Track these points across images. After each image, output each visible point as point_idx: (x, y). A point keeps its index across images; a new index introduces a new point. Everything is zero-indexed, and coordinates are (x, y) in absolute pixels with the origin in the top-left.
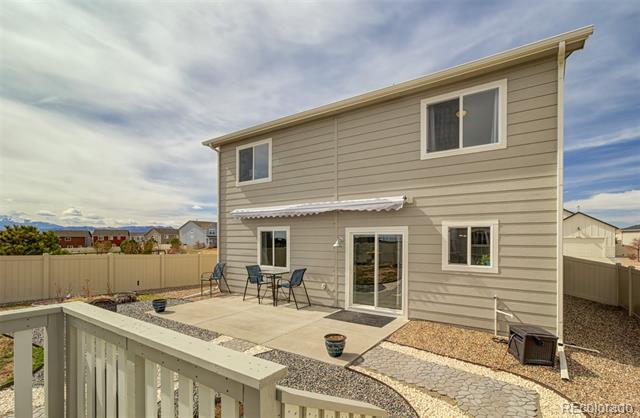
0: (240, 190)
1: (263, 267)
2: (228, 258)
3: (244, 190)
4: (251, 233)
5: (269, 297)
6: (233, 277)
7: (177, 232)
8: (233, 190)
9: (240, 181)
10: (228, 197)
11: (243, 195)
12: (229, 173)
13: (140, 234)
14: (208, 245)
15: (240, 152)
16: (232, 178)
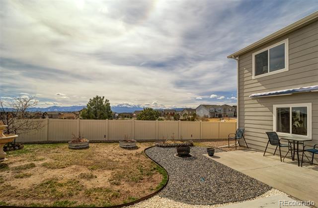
0: (256, 81)
1: (279, 134)
2: (246, 125)
3: (259, 80)
4: (267, 109)
5: (288, 157)
6: (251, 138)
7: (195, 110)
8: (250, 82)
9: (256, 75)
10: (245, 87)
11: (259, 84)
12: (246, 71)
13: (180, 111)
14: (209, 116)
15: (256, 56)
16: (250, 74)
